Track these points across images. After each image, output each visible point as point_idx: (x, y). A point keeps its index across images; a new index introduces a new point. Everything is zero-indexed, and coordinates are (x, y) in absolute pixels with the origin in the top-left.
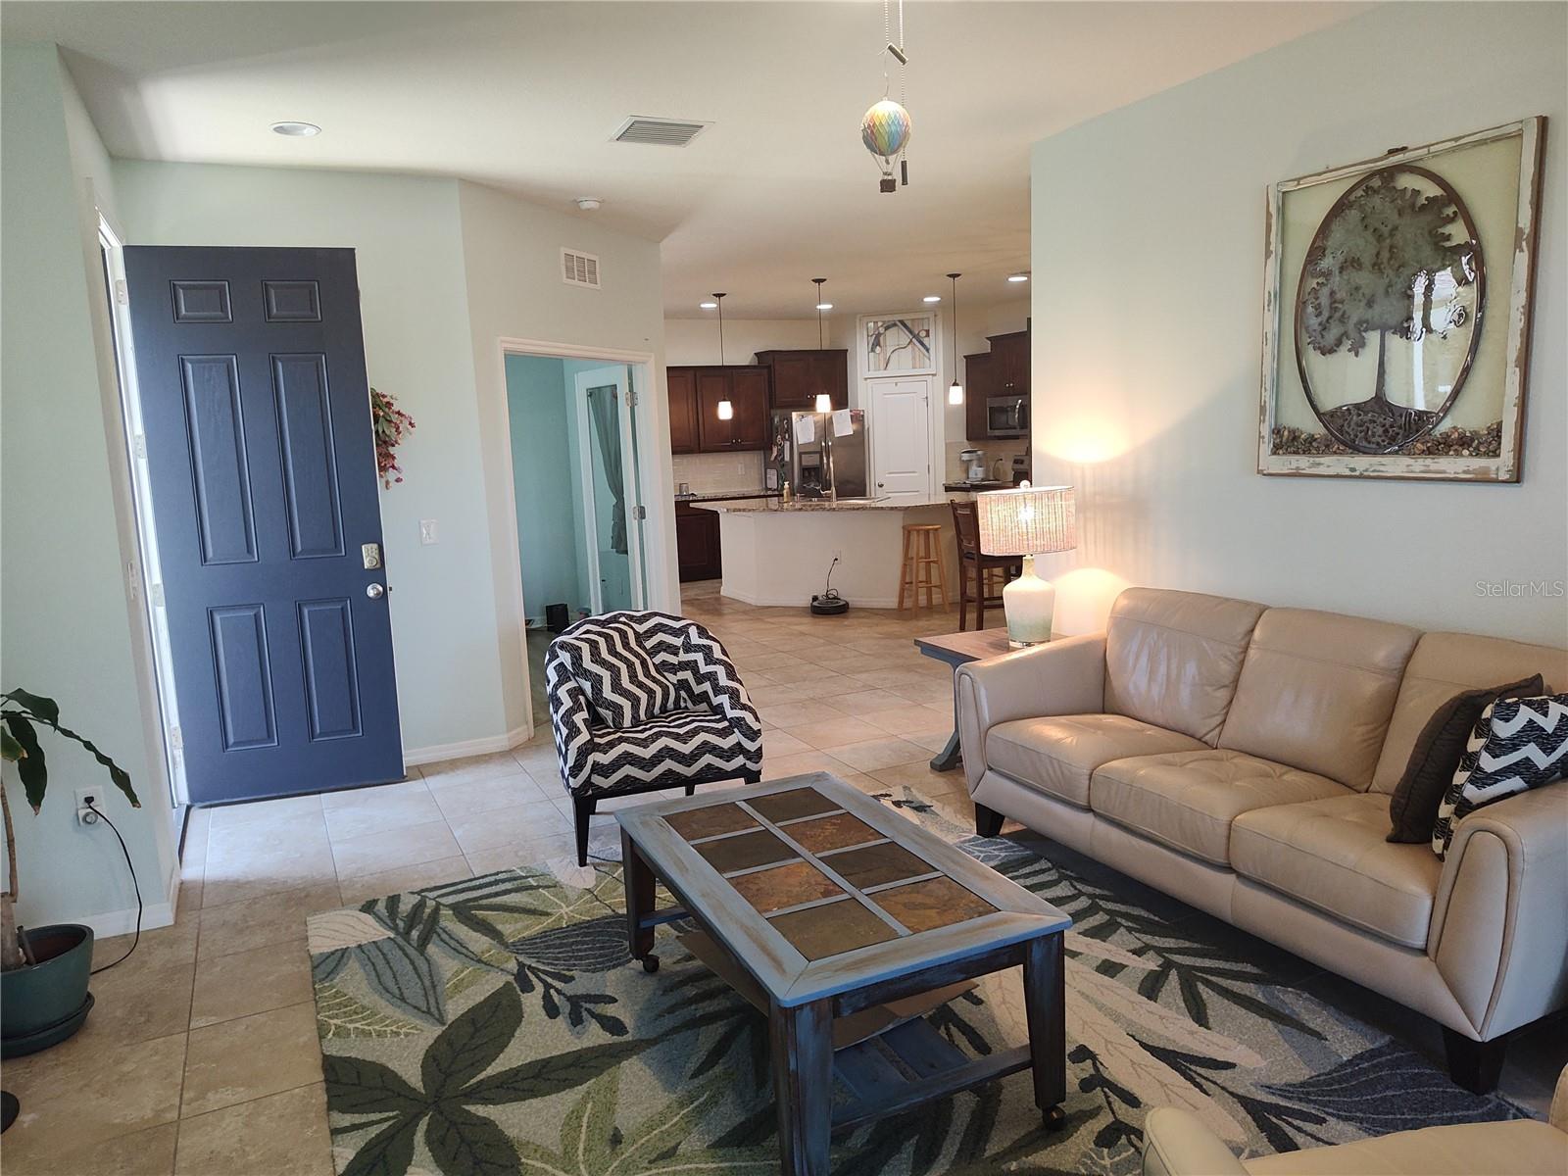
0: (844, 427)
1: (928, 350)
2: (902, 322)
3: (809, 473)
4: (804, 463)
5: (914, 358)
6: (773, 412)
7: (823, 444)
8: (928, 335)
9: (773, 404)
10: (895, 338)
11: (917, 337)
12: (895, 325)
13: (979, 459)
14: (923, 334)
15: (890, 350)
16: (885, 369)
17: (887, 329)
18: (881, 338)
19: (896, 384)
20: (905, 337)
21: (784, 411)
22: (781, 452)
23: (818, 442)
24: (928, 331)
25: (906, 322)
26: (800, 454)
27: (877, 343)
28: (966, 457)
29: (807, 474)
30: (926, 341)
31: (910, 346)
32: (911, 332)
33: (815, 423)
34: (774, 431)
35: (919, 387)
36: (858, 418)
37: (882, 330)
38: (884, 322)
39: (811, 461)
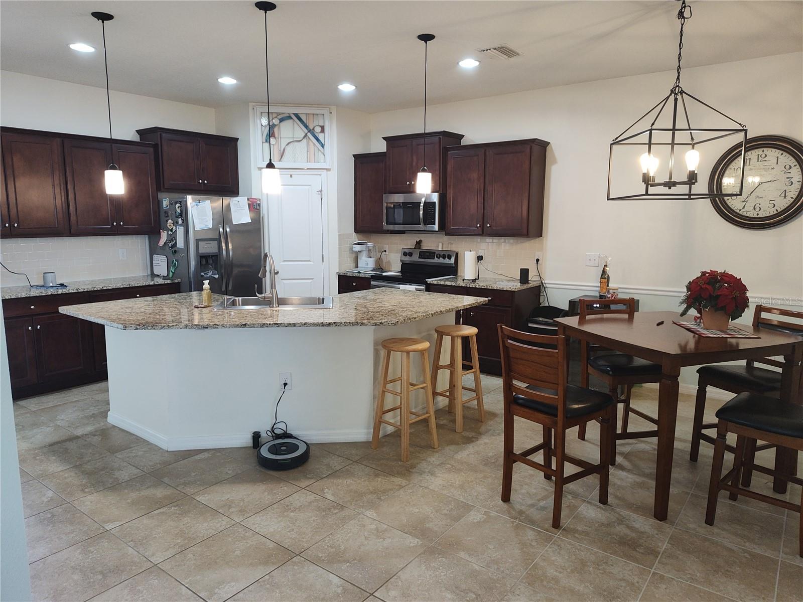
0: (241, 214)
1: (323, 146)
2: (297, 116)
3: (207, 262)
4: (200, 252)
5: (308, 151)
6: (160, 195)
7: (221, 230)
8: (323, 131)
9: (160, 186)
10: (289, 131)
11: (312, 131)
12: (289, 118)
13: (369, 250)
14: (318, 129)
15: (284, 143)
16: (280, 160)
17: (281, 120)
18: (276, 130)
19: (291, 176)
20: (300, 132)
21: (176, 196)
22: (172, 238)
23: (215, 228)
24: (323, 128)
25: (300, 116)
26: (197, 241)
27: (271, 134)
28: (357, 248)
29: (204, 262)
30: (321, 136)
31: (305, 140)
32: (306, 127)
33: (213, 209)
34: (162, 215)
35: (314, 181)
36: (254, 206)
37: (276, 121)
38: (279, 114)
39: (208, 248)
